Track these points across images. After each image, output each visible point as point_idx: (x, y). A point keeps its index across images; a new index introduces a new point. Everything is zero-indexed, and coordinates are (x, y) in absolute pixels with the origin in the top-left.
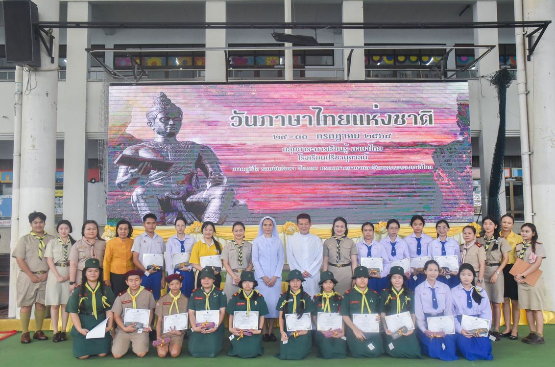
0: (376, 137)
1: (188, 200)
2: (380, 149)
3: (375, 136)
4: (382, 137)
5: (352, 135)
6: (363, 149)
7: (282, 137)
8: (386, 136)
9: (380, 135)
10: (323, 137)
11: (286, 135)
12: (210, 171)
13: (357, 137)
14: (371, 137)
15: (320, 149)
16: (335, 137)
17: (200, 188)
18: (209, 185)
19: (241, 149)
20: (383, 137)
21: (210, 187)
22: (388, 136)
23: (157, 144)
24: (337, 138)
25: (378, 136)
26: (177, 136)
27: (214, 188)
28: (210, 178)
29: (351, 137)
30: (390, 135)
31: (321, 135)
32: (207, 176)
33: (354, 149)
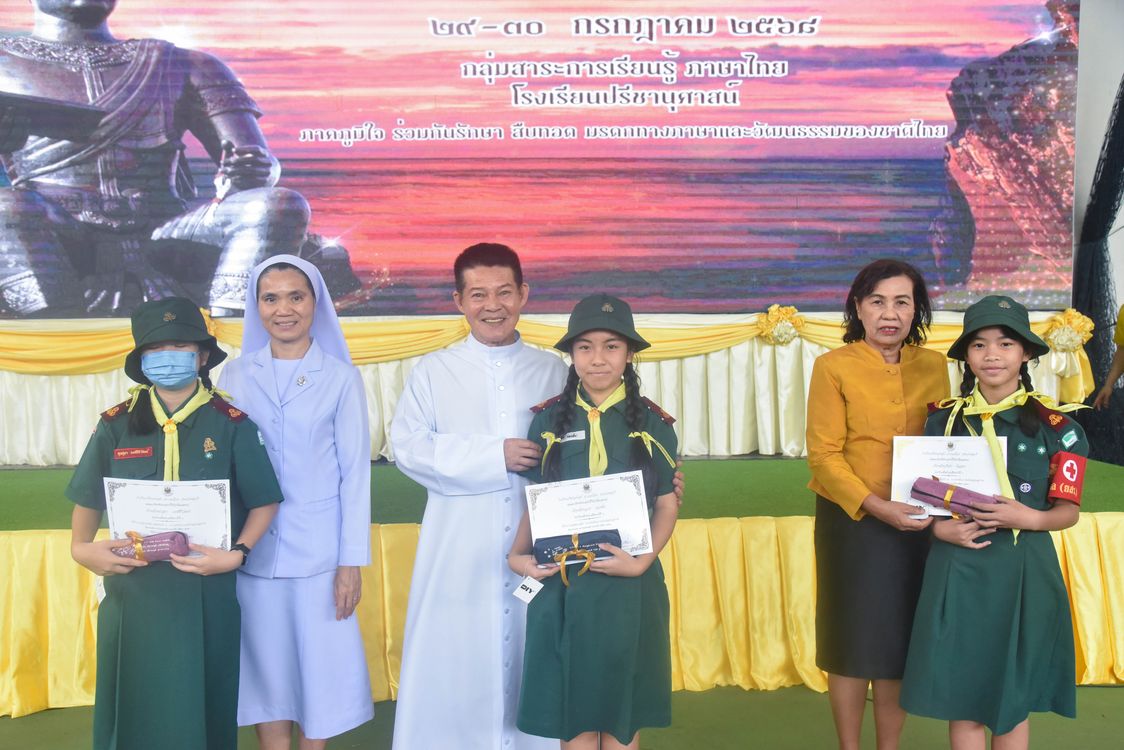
0: (768, 30)
1: (157, 234)
2: (779, 69)
3: (763, 27)
4: (787, 28)
5: (690, 23)
6: (721, 69)
7: (459, 27)
8: (801, 25)
9: (780, 21)
10: (594, 27)
11: (473, 22)
12: (224, 142)
13: (705, 27)
14: (750, 30)
15: (584, 67)
16: (634, 27)
17: (195, 193)
18: (222, 185)
19: (329, 66)
20: (792, 30)
21: (227, 195)
22: (806, 28)
23: (43, 48)
24: (639, 30)
25: (775, 26)
26: (111, 18)
27: (240, 195)
28: (227, 164)
29: (685, 29)
30: (814, 21)
31: (589, 22)
32: (216, 158)
33: (694, 68)
